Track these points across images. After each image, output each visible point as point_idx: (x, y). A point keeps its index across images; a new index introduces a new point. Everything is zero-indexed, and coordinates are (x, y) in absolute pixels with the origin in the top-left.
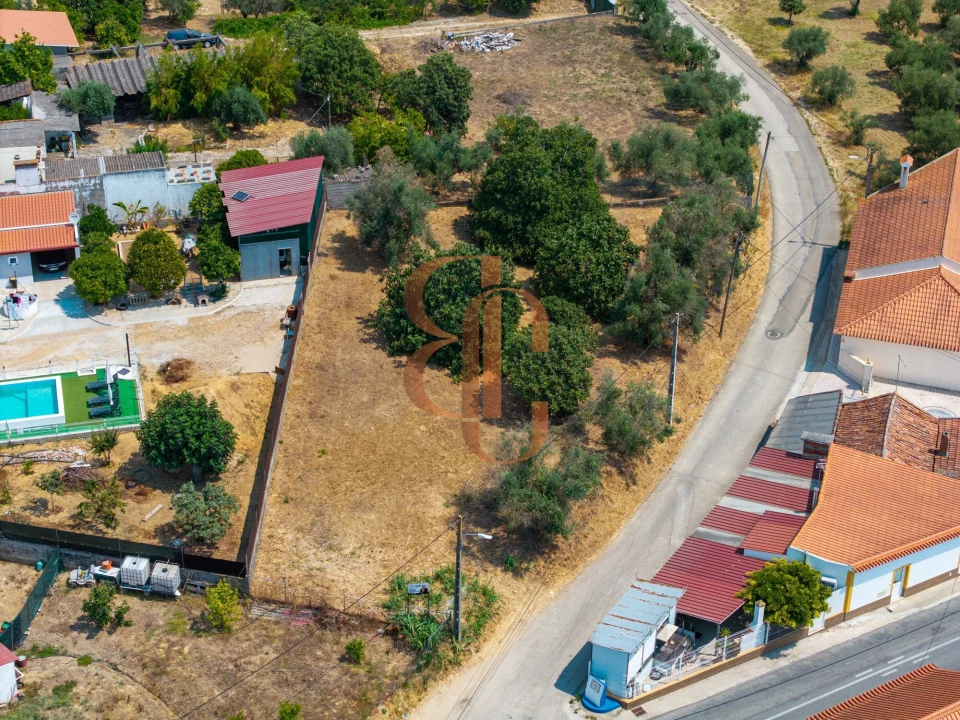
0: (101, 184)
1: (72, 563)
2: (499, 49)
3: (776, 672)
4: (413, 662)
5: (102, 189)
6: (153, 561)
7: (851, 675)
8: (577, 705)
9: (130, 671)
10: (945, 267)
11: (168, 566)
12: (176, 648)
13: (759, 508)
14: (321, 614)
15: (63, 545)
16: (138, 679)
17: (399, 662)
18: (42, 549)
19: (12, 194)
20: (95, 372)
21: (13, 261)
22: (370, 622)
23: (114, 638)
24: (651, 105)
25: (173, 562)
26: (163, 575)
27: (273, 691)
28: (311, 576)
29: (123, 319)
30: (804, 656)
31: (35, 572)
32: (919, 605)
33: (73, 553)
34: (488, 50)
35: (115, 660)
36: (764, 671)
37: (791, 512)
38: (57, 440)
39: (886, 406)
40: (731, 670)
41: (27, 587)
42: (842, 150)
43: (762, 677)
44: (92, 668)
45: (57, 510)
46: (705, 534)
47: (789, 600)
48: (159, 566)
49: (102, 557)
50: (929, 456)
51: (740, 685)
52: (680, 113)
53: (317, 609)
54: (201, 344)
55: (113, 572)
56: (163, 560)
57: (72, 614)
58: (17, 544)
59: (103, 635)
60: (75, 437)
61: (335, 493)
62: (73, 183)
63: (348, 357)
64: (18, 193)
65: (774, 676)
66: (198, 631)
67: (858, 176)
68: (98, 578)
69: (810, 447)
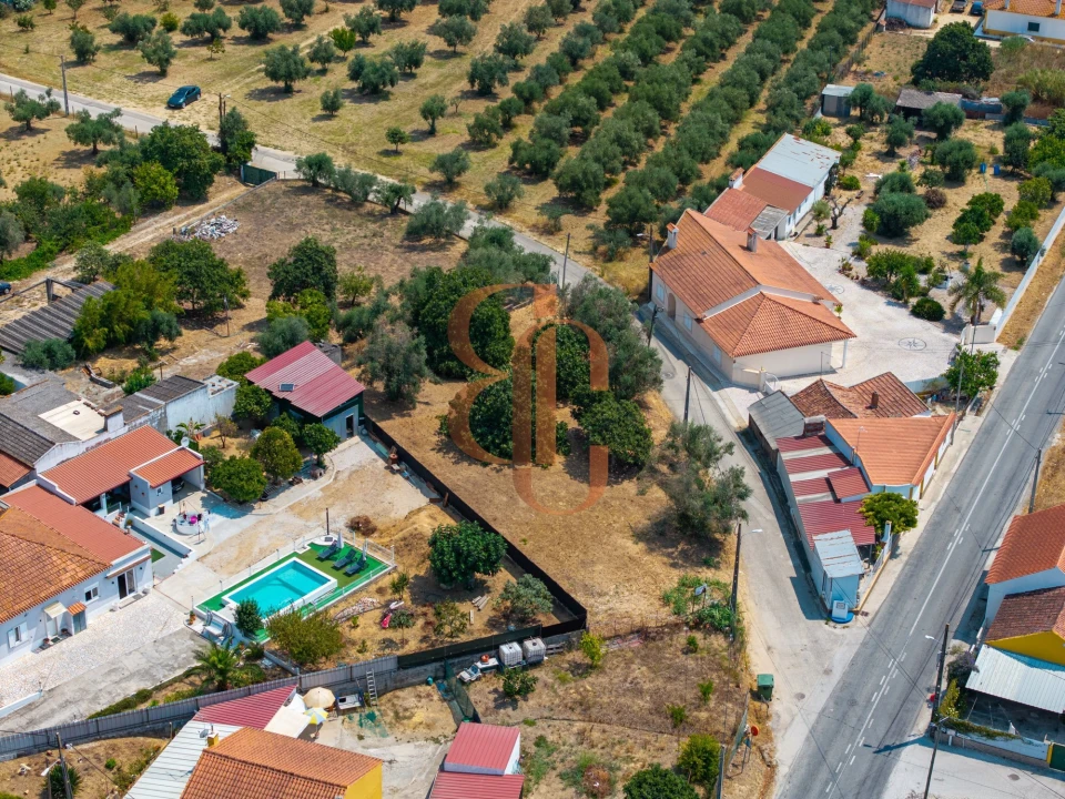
0: (165, 412)
1: (455, 670)
2: (231, 230)
3: (906, 564)
4: (726, 637)
5: (166, 417)
6: (520, 642)
7: (944, 550)
8: (832, 624)
9: (565, 716)
10: (764, 292)
11: (534, 641)
12: (582, 689)
13: (823, 473)
14: (643, 633)
15: (449, 657)
16: (575, 718)
17: (718, 642)
18: (431, 667)
19: (106, 441)
20: (309, 548)
21: (159, 491)
22: (676, 627)
23: (531, 702)
24: (398, 242)
25: (535, 636)
26: (537, 647)
27: (669, 687)
28: (610, 615)
29: (276, 507)
30: (910, 551)
31: (429, 688)
32: (933, 500)
33: (456, 660)
34: (223, 235)
35: (546, 714)
36: (900, 567)
37: (839, 469)
38: (345, 599)
39: (822, 389)
40: (883, 573)
41: (436, 697)
42: (551, 237)
43: (903, 570)
44: (539, 723)
45: (404, 642)
46: (805, 500)
47: (902, 515)
48: (528, 644)
49: (478, 656)
50: (869, 411)
51: (898, 578)
52: (423, 242)
53: (638, 632)
54: (353, 504)
55: (493, 662)
56: (528, 638)
57: (485, 700)
58: (410, 671)
59: (521, 703)
60: (355, 592)
61: (562, 562)
62: (146, 418)
63: (459, 477)
64: (110, 439)
65: (908, 567)
66: (580, 675)
67: (585, 253)
68: (482, 670)
69: (811, 427)
